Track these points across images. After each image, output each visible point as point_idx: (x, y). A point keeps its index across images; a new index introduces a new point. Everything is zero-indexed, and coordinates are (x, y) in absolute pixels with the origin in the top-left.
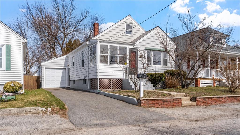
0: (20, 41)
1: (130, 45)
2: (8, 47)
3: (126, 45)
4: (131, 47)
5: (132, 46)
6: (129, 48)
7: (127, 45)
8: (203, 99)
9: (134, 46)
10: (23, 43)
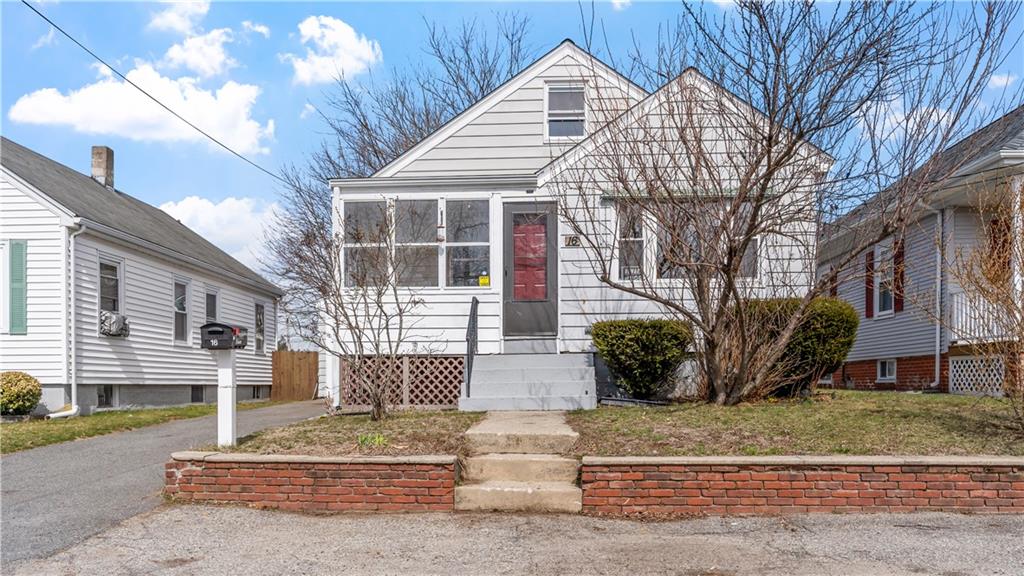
0: (57, 221)
1: (510, 189)
2: (18, 250)
3: (487, 190)
4: (520, 195)
5: (524, 193)
6: (504, 203)
7: (495, 189)
8: (640, 475)
9: (532, 192)
10: (71, 230)
